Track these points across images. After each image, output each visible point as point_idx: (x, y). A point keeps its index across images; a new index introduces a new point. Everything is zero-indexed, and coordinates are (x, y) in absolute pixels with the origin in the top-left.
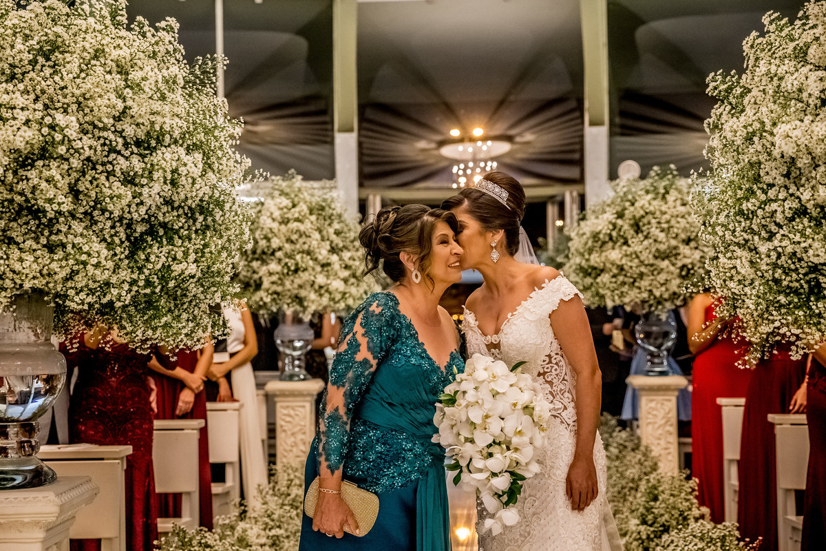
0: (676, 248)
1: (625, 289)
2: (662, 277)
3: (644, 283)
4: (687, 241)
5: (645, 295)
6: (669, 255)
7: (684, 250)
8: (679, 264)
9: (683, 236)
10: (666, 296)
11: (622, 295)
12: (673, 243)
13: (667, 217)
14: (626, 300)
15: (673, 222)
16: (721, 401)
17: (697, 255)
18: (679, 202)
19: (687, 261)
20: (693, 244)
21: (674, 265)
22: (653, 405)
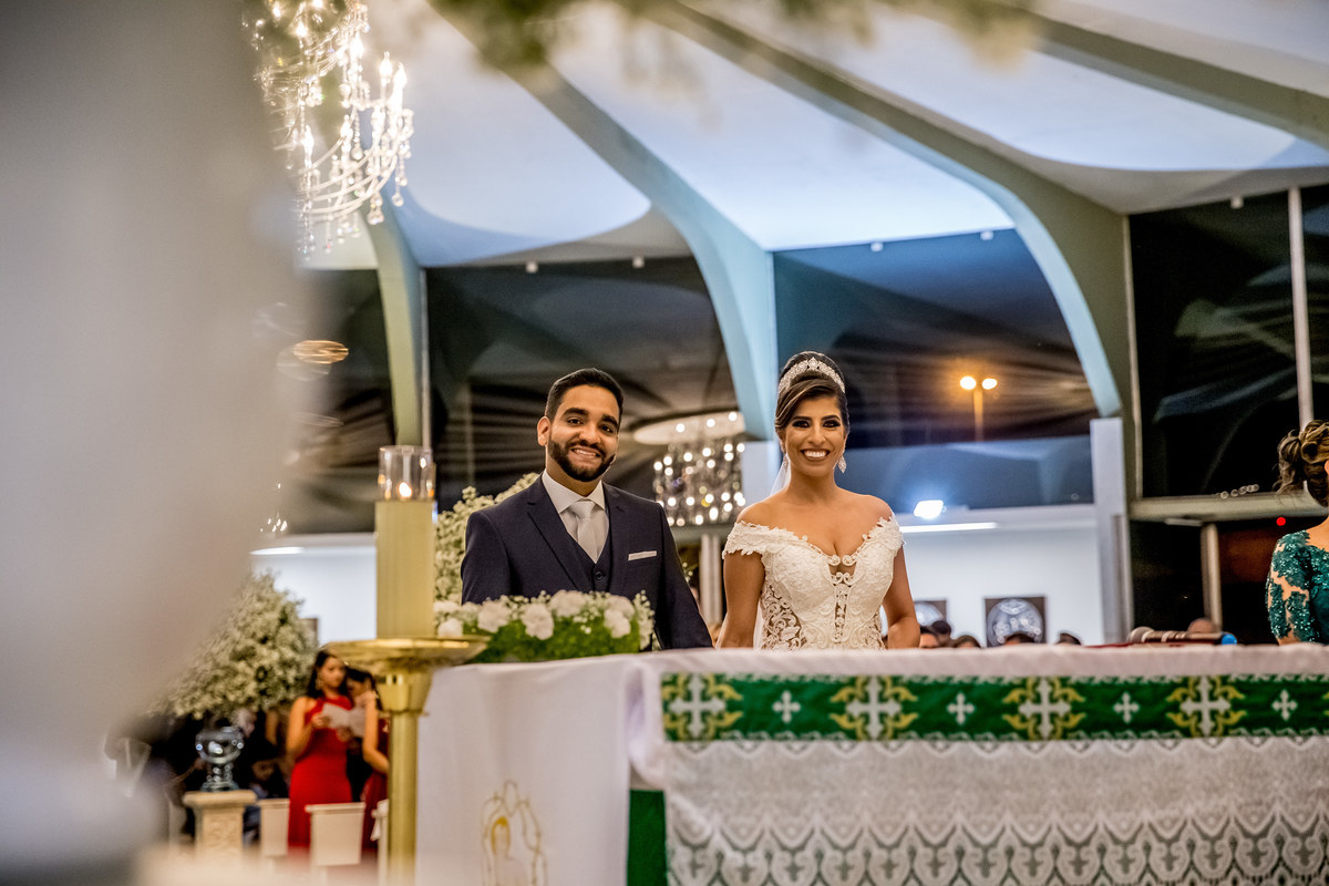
0: (253, 648)
1: (198, 694)
2: (239, 680)
3: (220, 687)
4: (264, 641)
5: (219, 700)
6: (245, 655)
7: (262, 650)
8: (256, 665)
9: (260, 635)
10: (242, 700)
11: (193, 701)
12: (251, 642)
13: (243, 614)
14: (198, 706)
15: (249, 619)
16: (309, 809)
17: (275, 656)
18: (255, 598)
19: (265, 663)
20: (270, 644)
21: (250, 666)
22: (216, 825)
